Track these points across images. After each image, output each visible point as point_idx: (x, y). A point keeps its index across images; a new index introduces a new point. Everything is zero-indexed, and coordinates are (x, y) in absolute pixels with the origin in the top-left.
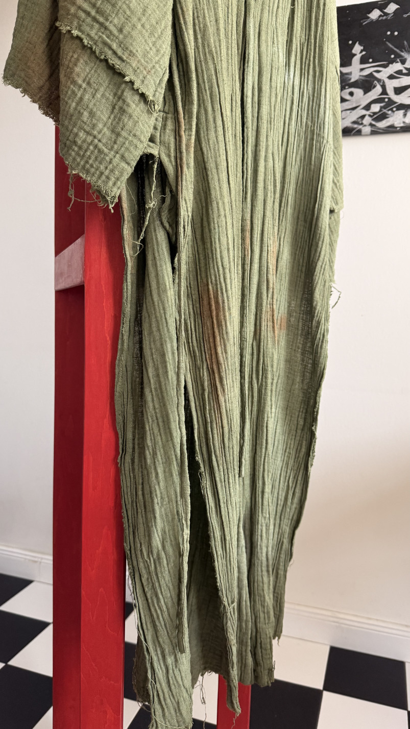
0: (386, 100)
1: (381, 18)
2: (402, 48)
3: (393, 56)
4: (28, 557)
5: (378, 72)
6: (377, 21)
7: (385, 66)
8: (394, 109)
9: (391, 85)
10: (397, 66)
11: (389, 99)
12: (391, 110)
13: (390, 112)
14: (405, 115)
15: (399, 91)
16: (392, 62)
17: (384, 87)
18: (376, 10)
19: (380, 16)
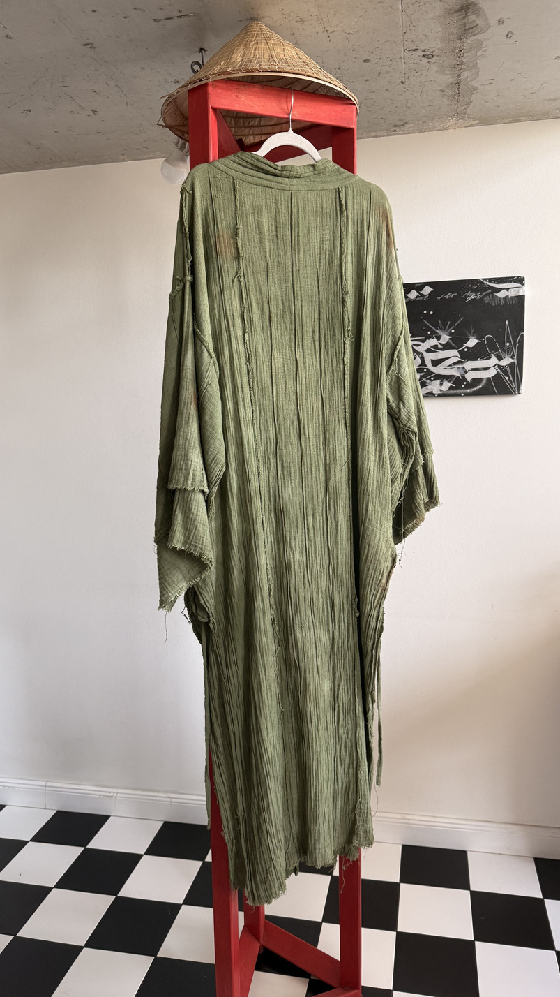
0: (425, 370)
1: (418, 299)
2: (437, 326)
3: (429, 333)
4: (103, 793)
5: (418, 345)
6: (415, 300)
7: (423, 341)
8: (432, 379)
9: (429, 357)
10: (433, 342)
11: (427, 369)
12: (430, 379)
13: (428, 381)
14: (441, 384)
15: (436, 363)
16: (429, 337)
17: (422, 359)
18: (413, 291)
19: (417, 296)
